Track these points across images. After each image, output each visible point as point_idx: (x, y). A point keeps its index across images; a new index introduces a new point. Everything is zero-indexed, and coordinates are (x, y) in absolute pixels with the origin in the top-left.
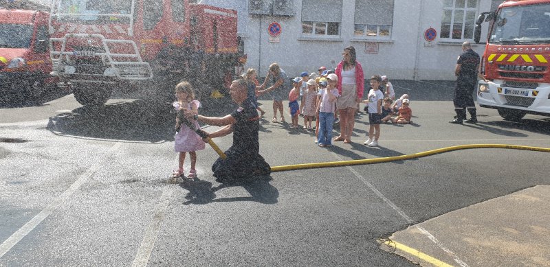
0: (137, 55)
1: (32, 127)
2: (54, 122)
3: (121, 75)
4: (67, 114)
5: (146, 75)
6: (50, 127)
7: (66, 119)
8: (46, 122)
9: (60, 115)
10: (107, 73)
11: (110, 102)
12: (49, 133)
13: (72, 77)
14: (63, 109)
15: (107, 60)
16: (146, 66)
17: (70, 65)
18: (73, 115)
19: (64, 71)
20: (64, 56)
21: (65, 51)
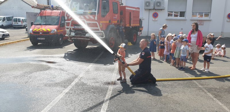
0: (99, 28)
1: (58, 57)
2: (67, 55)
4: (71, 52)
5: (102, 36)
6: (65, 57)
7: (71, 54)
8: (63, 55)
9: (69, 52)
10: (87, 35)
11: (88, 47)
12: (64, 59)
13: (73, 37)
16: (102, 32)
17: (73, 32)
18: (73, 52)
19: (70, 35)
20: (71, 28)
21: (71, 26)
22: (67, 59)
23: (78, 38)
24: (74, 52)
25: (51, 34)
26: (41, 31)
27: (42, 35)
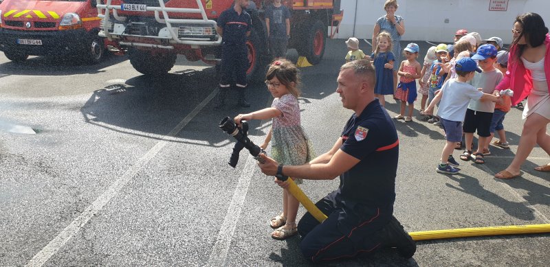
0: (201, 10)
2: (97, 99)
3: (180, 37)
4: (119, 85)
5: (213, 38)
6: (85, 108)
7: (114, 93)
8: (85, 98)
9: (108, 87)
10: (163, 34)
11: (176, 69)
13: (123, 38)
14: (118, 78)
15: (161, 16)
16: (212, 25)
17: (118, 22)
18: (124, 88)
19: (112, 31)
20: (111, 10)
21: (112, 4)
22: (90, 117)
23: (134, 44)
24: (127, 86)
25: (60, 28)
26: (29, 16)
27: (32, 31)
